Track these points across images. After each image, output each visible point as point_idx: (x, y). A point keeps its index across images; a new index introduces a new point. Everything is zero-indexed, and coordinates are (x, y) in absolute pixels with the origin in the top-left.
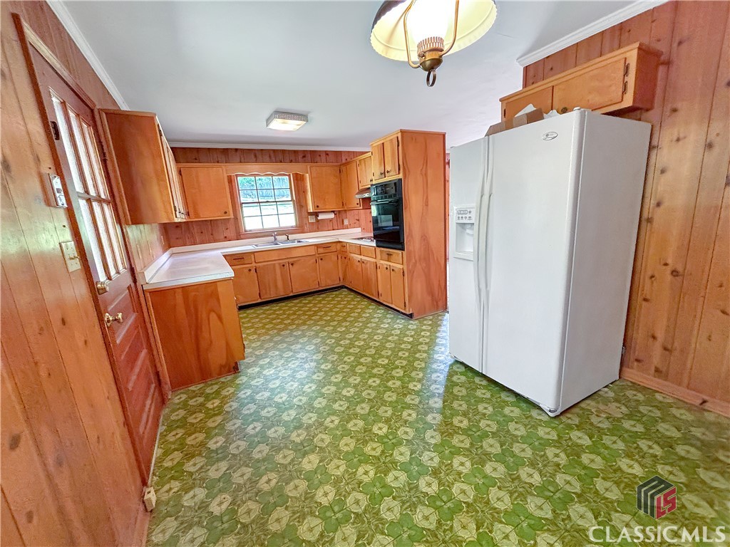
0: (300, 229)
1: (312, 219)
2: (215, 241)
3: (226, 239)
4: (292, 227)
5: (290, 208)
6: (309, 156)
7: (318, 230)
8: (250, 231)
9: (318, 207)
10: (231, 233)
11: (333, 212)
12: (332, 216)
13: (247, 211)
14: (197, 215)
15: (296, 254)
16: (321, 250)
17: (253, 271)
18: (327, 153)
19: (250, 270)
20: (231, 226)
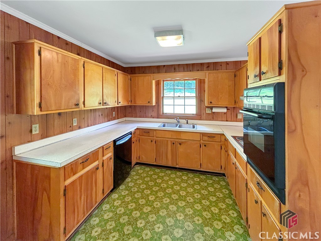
0: (199, 116)
1: (208, 111)
2: (146, 117)
3: (152, 117)
4: (193, 114)
5: (194, 102)
6: (212, 66)
7: (213, 119)
8: (166, 114)
9: (211, 102)
10: (154, 114)
11: (227, 107)
12: (225, 110)
13: (166, 101)
14: (135, 102)
15: (183, 137)
16: (206, 138)
17: (154, 142)
18: (227, 63)
19: (152, 141)
20: (155, 110)
